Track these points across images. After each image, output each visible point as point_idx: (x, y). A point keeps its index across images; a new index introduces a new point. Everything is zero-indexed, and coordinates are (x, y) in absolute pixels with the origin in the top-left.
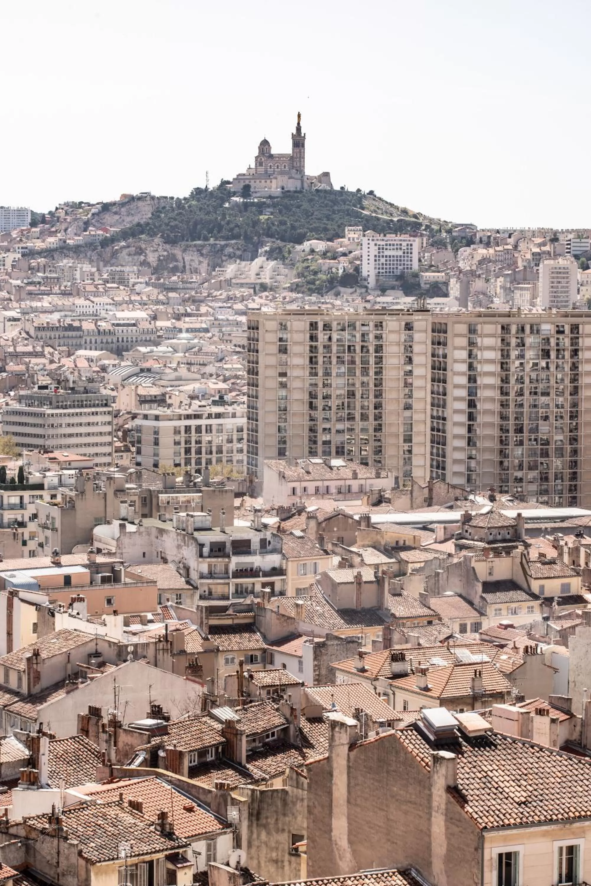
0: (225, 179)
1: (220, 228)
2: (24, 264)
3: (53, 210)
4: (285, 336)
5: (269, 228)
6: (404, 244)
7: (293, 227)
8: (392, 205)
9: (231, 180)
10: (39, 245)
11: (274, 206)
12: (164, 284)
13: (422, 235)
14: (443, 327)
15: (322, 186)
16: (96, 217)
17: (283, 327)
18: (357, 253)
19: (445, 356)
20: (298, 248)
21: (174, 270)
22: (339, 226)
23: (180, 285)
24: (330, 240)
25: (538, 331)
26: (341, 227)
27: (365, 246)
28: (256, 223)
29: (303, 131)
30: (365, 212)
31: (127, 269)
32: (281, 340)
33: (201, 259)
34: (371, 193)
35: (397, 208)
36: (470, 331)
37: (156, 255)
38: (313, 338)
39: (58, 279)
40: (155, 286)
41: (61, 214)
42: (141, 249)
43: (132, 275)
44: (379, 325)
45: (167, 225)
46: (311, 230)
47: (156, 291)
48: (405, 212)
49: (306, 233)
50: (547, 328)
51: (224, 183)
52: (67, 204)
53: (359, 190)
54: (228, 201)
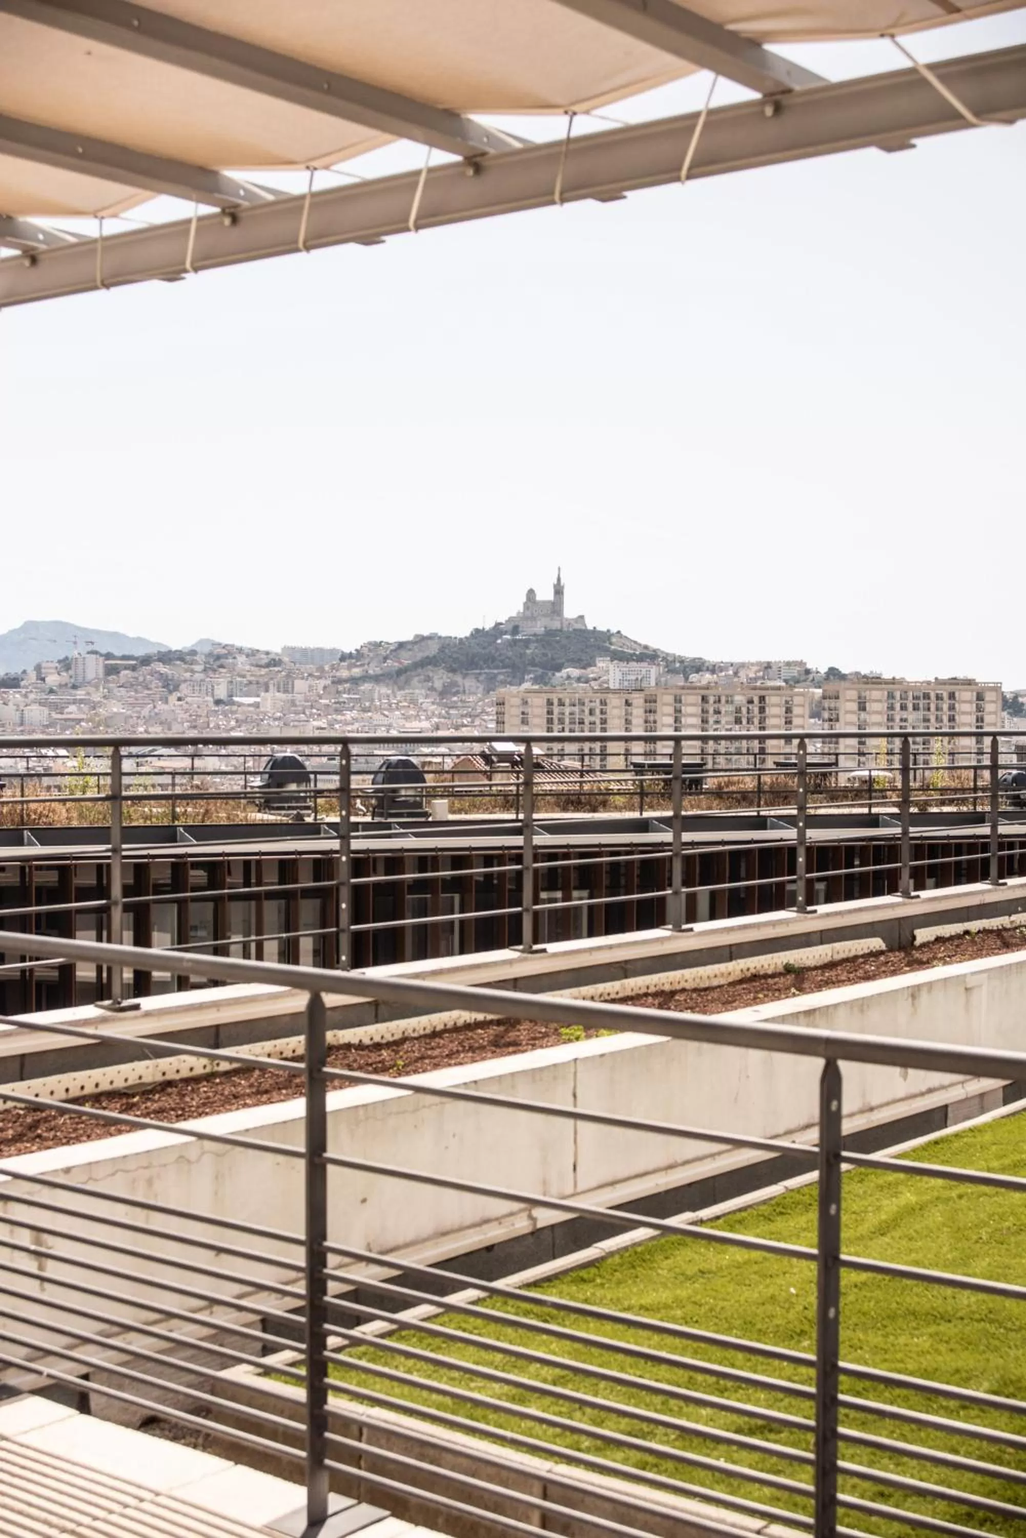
0: (499, 621)
1: (494, 659)
2: (333, 689)
3: (359, 648)
4: (526, 711)
5: (533, 658)
6: (644, 670)
7: (553, 659)
8: (635, 642)
9: (504, 622)
10: (344, 674)
11: (537, 641)
12: (446, 703)
13: (659, 665)
14: (654, 697)
15: (578, 626)
16: (394, 654)
17: (525, 703)
18: (605, 678)
19: (655, 722)
20: (558, 674)
21: (456, 693)
22: (591, 658)
23: (460, 704)
24: (584, 668)
25: (732, 702)
26: (593, 658)
27: (611, 672)
28: (522, 655)
29: (562, 582)
30: (613, 647)
31: (417, 691)
32: (523, 713)
33: (479, 684)
34: (619, 632)
35: (640, 645)
36: (676, 701)
37: (441, 681)
38: (550, 712)
39: (360, 699)
40: (438, 704)
41: (365, 651)
42: (428, 676)
43: (420, 696)
44: (603, 703)
45: (450, 657)
46: (568, 661)
47: (440, 708)
48: (646, 647)
49: (563, 664)
50: (740, 699)
51: (498, 624)
52: (370, 643)
53: (608, 631)
54: (501, 638)
